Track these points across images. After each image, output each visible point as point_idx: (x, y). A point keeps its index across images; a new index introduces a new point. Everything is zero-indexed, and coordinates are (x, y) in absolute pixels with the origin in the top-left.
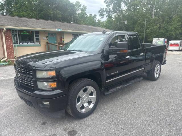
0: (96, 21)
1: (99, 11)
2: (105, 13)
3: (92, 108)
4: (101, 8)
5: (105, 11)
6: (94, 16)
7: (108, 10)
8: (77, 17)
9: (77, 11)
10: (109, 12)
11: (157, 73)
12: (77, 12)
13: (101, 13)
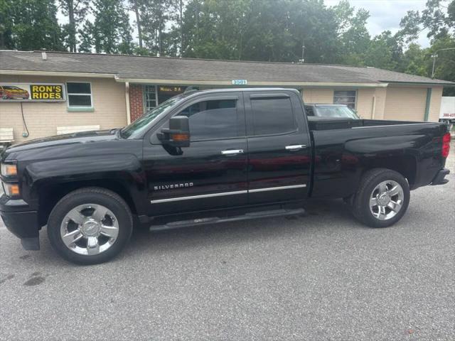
0: (403, 48)
1: (403, 21)
2: (421, 26)
3: (105, 251)
4: (409, 12)
5: (424, 18)
6: (396, 36)
7: (433, 14)
8: (339, 43)
9: (342, 27)
10: (436, 21)
11: (391, 205)
12: (340, 31)
13: (408, 26)
